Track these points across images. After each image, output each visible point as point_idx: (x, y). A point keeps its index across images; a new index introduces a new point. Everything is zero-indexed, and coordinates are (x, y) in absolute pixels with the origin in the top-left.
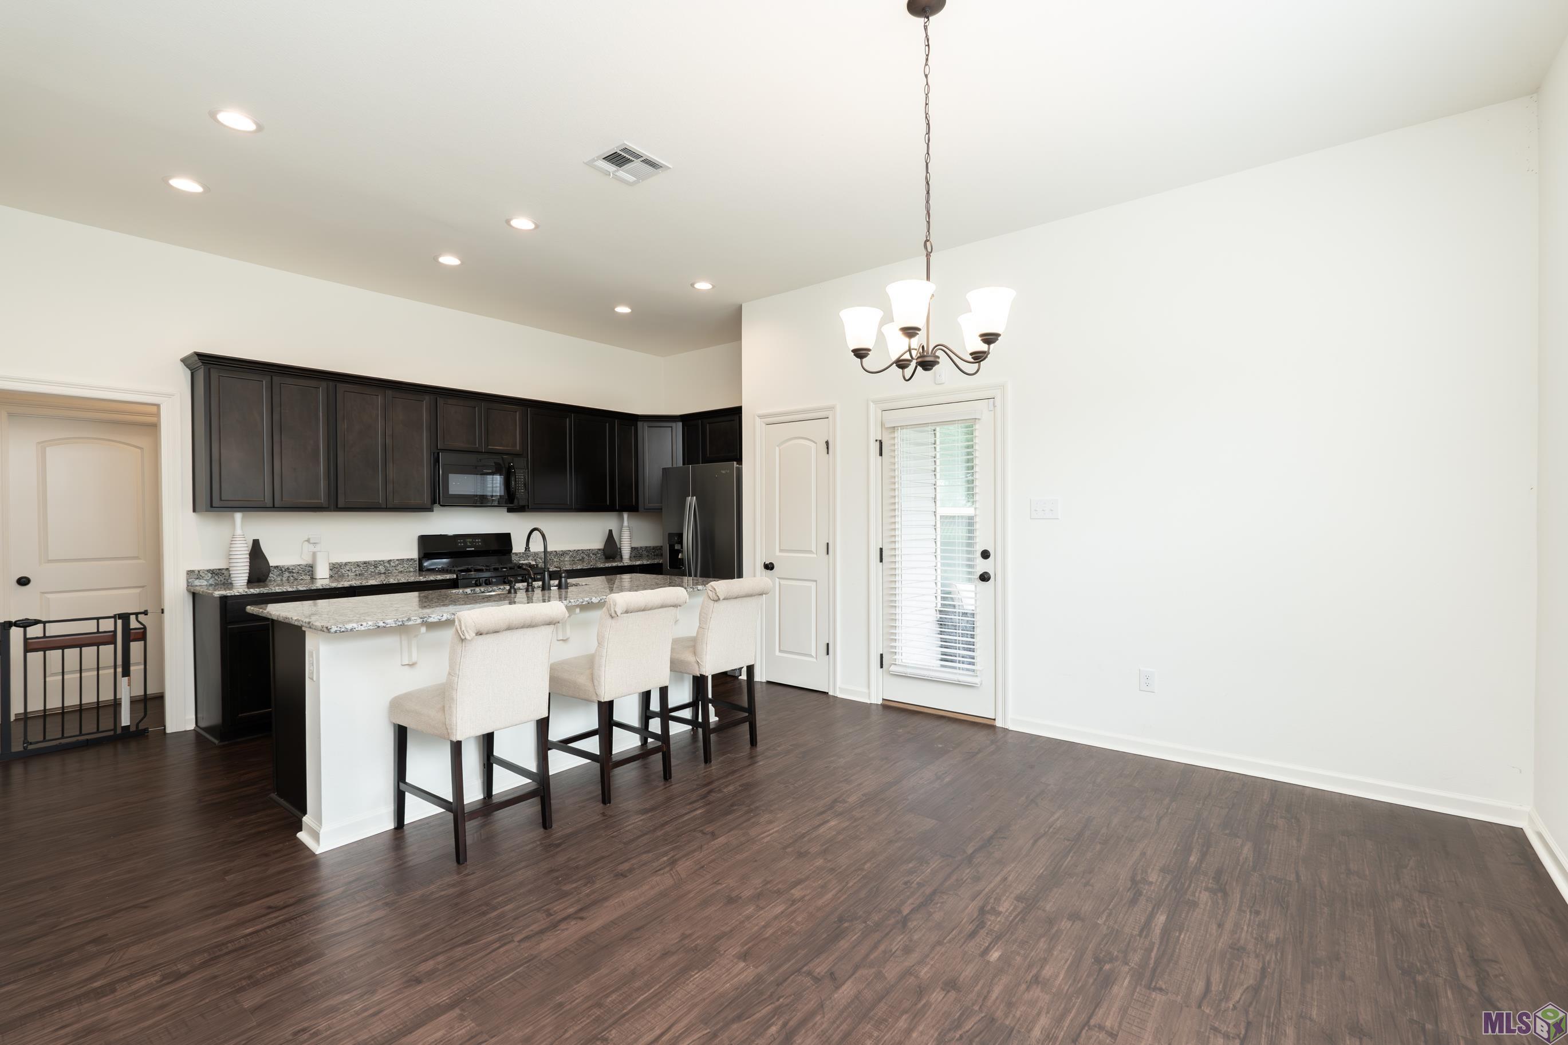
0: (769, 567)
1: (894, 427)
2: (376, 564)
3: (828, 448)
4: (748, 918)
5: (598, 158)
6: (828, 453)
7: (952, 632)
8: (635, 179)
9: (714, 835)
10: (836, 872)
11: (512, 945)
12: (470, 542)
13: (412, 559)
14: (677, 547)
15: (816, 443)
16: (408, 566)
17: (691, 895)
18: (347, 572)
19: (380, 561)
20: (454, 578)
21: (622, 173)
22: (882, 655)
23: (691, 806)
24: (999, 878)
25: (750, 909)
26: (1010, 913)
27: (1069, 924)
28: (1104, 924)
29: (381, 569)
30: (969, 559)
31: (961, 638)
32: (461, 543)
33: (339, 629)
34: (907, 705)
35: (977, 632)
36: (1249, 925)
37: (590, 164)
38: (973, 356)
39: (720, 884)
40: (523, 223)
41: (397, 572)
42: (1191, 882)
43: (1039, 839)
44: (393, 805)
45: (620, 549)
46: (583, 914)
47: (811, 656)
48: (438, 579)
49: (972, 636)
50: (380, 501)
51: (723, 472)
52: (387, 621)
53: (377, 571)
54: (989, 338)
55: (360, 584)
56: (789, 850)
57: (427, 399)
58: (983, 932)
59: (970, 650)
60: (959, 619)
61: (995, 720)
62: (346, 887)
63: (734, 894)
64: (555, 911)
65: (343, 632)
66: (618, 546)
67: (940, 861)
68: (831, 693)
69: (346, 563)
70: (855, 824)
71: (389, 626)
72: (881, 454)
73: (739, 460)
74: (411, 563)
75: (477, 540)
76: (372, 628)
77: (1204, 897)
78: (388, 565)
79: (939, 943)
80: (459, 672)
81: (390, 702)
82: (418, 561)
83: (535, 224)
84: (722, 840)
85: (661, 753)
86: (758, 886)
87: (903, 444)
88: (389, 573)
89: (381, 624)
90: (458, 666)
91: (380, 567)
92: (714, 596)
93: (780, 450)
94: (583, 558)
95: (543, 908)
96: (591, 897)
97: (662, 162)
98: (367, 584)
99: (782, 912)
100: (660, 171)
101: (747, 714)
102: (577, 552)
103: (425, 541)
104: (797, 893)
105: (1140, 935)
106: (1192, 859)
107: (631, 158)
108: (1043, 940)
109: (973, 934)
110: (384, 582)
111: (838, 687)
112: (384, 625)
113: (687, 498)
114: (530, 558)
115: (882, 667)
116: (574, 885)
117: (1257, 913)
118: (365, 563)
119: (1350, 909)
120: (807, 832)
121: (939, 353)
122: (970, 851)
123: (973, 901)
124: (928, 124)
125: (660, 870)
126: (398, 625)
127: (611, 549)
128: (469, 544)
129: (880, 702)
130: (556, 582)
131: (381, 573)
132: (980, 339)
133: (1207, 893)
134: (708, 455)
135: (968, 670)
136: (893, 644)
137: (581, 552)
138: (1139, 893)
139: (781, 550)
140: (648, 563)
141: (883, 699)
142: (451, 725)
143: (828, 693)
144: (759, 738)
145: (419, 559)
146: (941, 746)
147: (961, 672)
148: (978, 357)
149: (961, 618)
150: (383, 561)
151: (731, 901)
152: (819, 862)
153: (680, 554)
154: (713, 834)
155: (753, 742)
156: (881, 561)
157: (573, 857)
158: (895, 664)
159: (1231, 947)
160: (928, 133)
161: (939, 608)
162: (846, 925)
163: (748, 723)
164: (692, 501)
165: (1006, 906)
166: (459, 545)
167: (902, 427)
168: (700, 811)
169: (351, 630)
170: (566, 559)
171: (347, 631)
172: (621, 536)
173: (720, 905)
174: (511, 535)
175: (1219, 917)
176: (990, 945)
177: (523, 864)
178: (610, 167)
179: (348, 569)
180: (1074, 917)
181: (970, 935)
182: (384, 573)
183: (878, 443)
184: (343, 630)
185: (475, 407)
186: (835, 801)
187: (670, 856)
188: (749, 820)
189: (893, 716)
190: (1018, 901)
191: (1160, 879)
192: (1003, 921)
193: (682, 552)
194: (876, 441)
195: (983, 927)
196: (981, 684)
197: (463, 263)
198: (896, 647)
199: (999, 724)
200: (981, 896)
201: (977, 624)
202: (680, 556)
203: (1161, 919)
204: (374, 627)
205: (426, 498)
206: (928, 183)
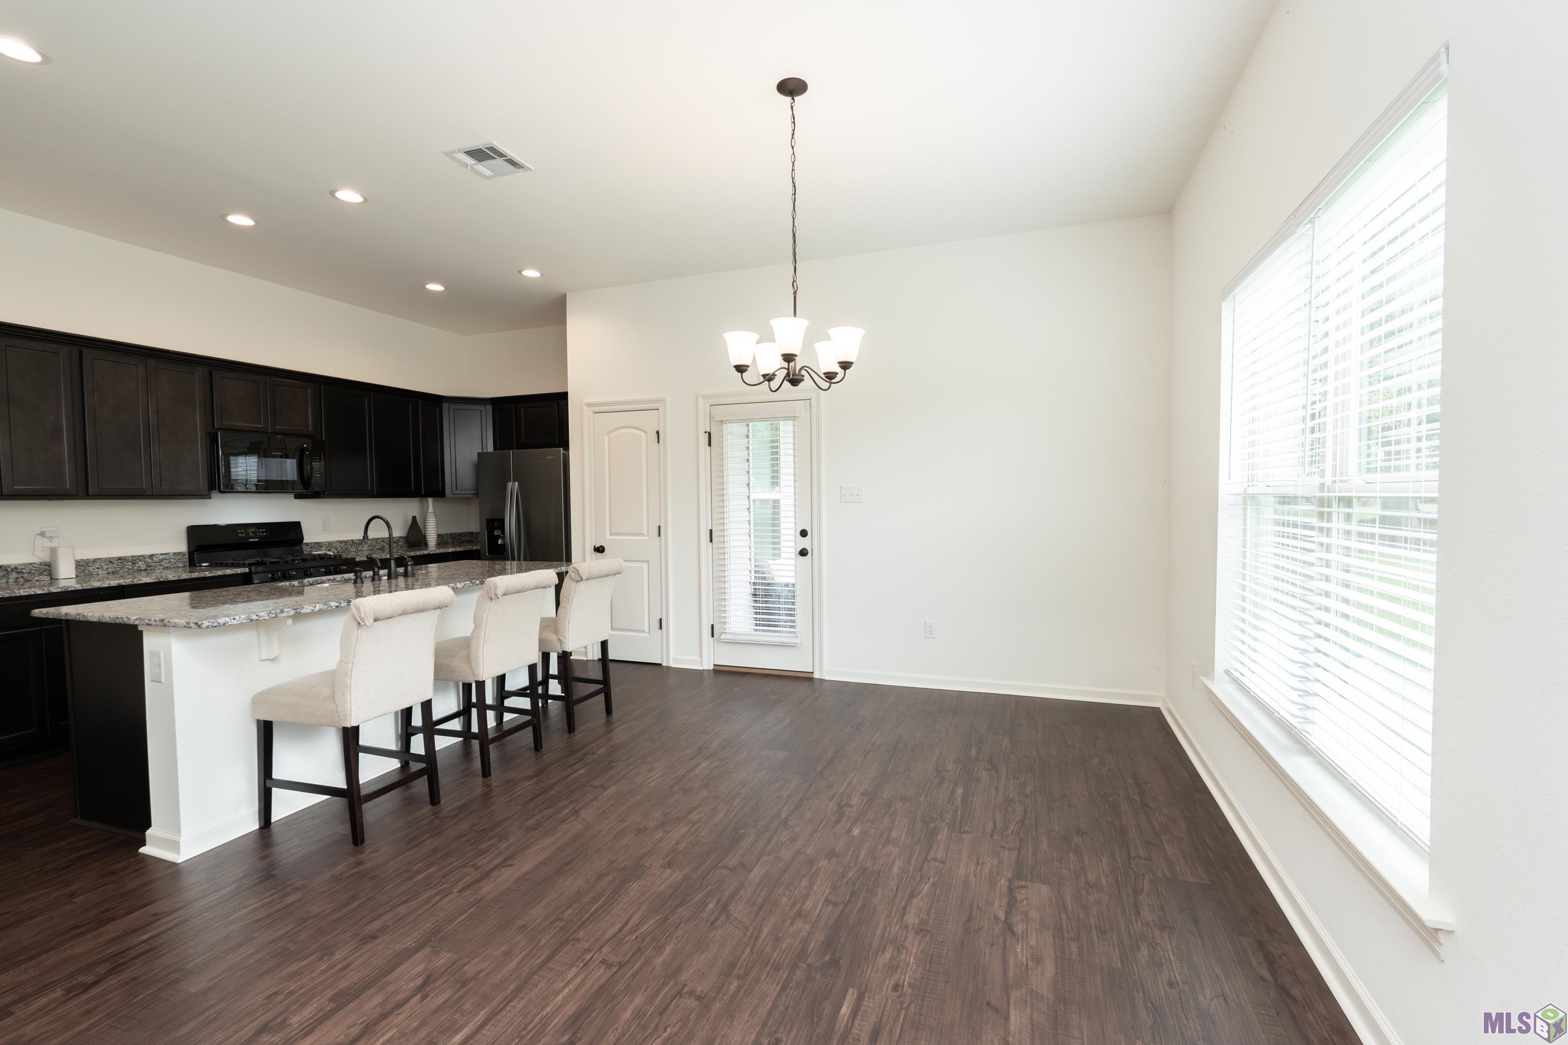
0: (600, 550)
1: (722, 421)
2: (134, 560)
3: (658, 438)
4: (661, 839)
5: (459, 151)
6: (658, 442)
7: (776, 601)
8: (492, 174)
9: (604, 788)
10: (721, 798)
11: (452, 896)
12: (253, 532)
13: (180, 553)
14: (496, 533)
15: (646, 433)
16: (175, 561)
17: (603, 833)
18: (97, 570)
19: (139, 556)
20: (247, 573)
21: (480, 167)
22: (712, 626)
23: (571, 769)
24: (845, 784)
25: (659, 835)
26: (860, 805)
27: (901, 804)
28: (925, 800)
29: (141, 565)
30: (774, 537)
31: (784, 606)
32: (242, 533)
33: (211, 624)
34: (736, 668)
35: (798, 599)
36: (1013, 786)
37: (450, 154)
38: (827, 375)
39: (625, 821)
40: (349, 196)
41: (162, 568)
42: (975, 767)
43: (868, 753)
44: (257, 803)
45: (425, 536)
46: (509, 862)
47: (644, 631)
48: (227, 574)
49: (793, 603)
50: (144, 488)
51: (549, 458)
52: (261, 614)
53: (135, 568)
54: (845, 365)
55: (131, 583)
56: (675, 789)
57: (200, 371)
58: (844, 819)
59: (791, 615)
60: (782, 590)
61: (813, 673)
62: (236, 884)
63: (642, 826)
64: (481, 865)
65: (216, 627)
66: (424, 534)
67: (799, 778)
68: (664, 664)
69: (95, 559)
70: (722, 763)
71: (262, 618)
72: (710, 445)
73: (565, 444)
74: (180, 558)
75: (261, 530)
76: (245, 621)
77: (984, 774)
78: (150, 561)
79: (815, 831)
80: (354, 658)
81: (253, 699)
82: (187, 555)
83: (364, 197)
84: (612, 790)
85: (531, 727)
86: (659, 818)
87: (732, 435)
88: (151, 570)
89: (254, 617)
90: (353, 653)
91: (140, 563)
92: (577, 577)
93: (609, 438)
94: (383, 547)
95: (469, 864)
96: (511, 849)
97: (525, 163)
98: (140, 582)
99: (687, 832)
100: (521, 170)
101: (602, 686)
102: (376, 540)
103: (194, 532)
104: (694, 817)
105: (949, 803)
106: (973, 752)
107: (494, 156)
108: (886, 817)
109: (837, 822)
110: (162, 580)
111: (671, 658)
112: (256, 618)
113: (508, 484)
114: (324, 548)
115: (713, 636)
116: (489, 843)
117: (1018, 778)
118: (120, 559)
119: (1070, 767)
120: (685, 773)
121: (803, 372)
122: (819, 769)
123: (831, 800)
124: (794, 186)
125: (566, 820)
126: (272, 618)
127: (415, 535)
128: (251, 534)
129: (711, 667)
130: (385, 571)
131: (141, 570)
132: (838, 365)
133: (986, 772)
134: (523, 440)
135: (789, 632)
136: (723, 615)
137: (380, 541)
138: (942, 778)
139: (611, 534)
140: (461, 550)
141: (714, 665)
142: (345, 711)
143: (661, 664)
144: (613, 706)
145: (189, 552)
146: (774, 697)
147: (784, 635)
148: (830, 376)
149: (783, 588)
150: (143, 556)
151: (640, 831)
152: (704, 793)
153: (500, 540)
154: (602, 786)
155: (609, 710)
156: (711, 541)
157: (476, 823)
158: (726, 633)
159: (1005, 801)
160: (795, 194)
161: (753, 580)
162: (742, 831)
163: (603, 694)
164: (513, 486)
165: (855, 800)
166: (240, 535)
167: (731, 421)
168: (583, 771)
169: (224, 624)
170: (364, 548)
171: (220, 626)
172: (425, 520)
173: (632, 836)
174: (302, 523)
175: (995, 784)
176: (851, 826)
177: (426, 836)
178: (470, 161)
179: (97, 567)
180: (903, 799)
181: (835, 822)
182: (145, 570)
183: (707, 434)
184: (215, 625)
185: (259, 382)
186: (700, 749)
187: (571, 808)
188: (630, 772)
189: (725, 679)
190: (863, 796)
191: (955, 768)
192: (856, 810)
193: (504, 538)
194: (706, 432)
195: (843, 817)
196: (801, 644)
197: (257, 223)
198: (725, 617)
199: (816, 676)
200: (837, 796)
201: (797, 593)
202: (500, 542)
203: (960, 791)
204: (246, 621)
205: (203, 482)
206: (794, 235)
